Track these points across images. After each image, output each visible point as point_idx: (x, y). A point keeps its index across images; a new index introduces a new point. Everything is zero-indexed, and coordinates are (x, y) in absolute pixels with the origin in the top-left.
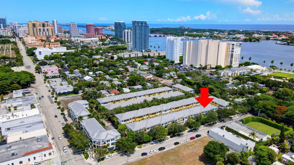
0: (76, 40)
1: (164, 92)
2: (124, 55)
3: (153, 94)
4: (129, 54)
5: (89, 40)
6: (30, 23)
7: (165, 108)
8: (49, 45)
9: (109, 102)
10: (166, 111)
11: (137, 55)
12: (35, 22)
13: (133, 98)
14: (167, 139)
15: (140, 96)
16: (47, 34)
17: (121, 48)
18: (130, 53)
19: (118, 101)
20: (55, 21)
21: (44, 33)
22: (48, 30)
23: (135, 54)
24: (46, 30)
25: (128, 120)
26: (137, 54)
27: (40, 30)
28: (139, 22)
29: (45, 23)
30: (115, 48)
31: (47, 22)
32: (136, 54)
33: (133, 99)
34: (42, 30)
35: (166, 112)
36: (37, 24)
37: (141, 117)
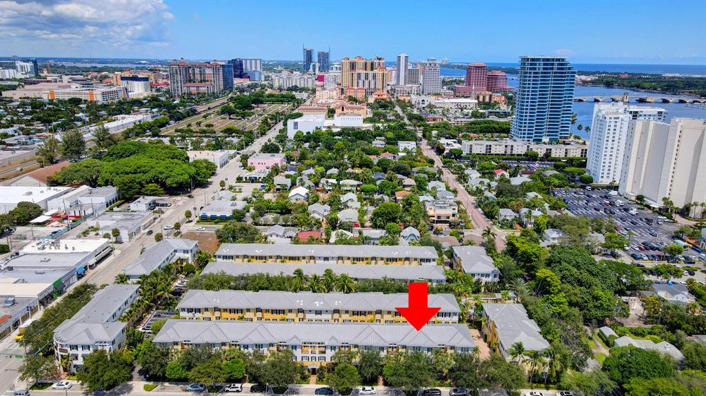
0: (421, 101)
1: (407, 259)
2: (471, 146)
3: (367, 259)
4: (487, 146)
5: (452, 103)
6: (346, 61)
7: (318, 305)
8: (343, 110)
9: (238, 257)
10: (318, 312)
11: (512, 150)
12: (357, 60)
13: (304, 258)
14: (235, 390)
15: (326, 259)
16: (372, 86)
17: (494, 128)
18: (489, 143)
19: (261, 258)
20: (403, 56)
21: (367, 82)
22: (374, 76)
23: (506, 146)
24: (370, 77)
25: (199, 310)
26: (512, 146)
27: (359, 75)
28: (538, 60)
29: (375, 61)
30: (477, 127)
31: (380, 59)
32: (509, 148)
33: (304, 261)
34: (363, 77)
35: (318, 317)
36: (360, 63)
37: (236, 311)
